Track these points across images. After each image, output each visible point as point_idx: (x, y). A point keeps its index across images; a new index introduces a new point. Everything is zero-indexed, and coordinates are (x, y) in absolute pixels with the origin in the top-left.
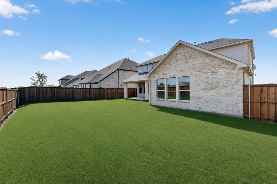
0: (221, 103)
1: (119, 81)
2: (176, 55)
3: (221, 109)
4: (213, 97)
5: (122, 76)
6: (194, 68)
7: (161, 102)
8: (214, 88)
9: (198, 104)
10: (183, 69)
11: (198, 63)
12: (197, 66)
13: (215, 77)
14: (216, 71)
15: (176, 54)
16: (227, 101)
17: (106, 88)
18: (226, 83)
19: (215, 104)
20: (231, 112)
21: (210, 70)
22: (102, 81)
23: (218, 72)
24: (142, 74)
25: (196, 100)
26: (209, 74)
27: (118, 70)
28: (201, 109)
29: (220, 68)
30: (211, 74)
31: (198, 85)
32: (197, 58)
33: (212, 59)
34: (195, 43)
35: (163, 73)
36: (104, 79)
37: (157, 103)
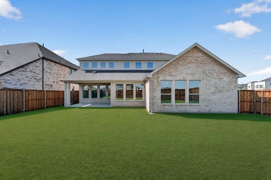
0: (225, 104)
1: (43, 78)
2: (187, 57)
3: (225, 108)
4: (220, 99)
5: (49, 71)
6: (205, 73)
7: (168, 107)
8: (221, 92)
9: (208, 106)
10: (195, 73)
11: (208, 69)
12: (207, 72)
13: (221, 83)
14: (222, 78)
15: (187, 55)
16: (229, 102)
17: (26, 91)
18: (229, 88)
19: (221, 105)
20: (232, 110)
21: (218, 76)
22: (8, 74)
23: (223, 79)
24: (93, 72)
25: (206, 102)
26: (217, 80)
27: (41, 60)
28: (211, 110)
29: (225, 76)
30: (219, 80)
31: (207, 89)
32: (208, 65)
33: (220, 68)
34: (143, 50)
35: (170, 74)
36: (13, 72)
37: (162, 109)
